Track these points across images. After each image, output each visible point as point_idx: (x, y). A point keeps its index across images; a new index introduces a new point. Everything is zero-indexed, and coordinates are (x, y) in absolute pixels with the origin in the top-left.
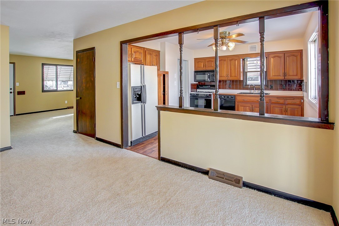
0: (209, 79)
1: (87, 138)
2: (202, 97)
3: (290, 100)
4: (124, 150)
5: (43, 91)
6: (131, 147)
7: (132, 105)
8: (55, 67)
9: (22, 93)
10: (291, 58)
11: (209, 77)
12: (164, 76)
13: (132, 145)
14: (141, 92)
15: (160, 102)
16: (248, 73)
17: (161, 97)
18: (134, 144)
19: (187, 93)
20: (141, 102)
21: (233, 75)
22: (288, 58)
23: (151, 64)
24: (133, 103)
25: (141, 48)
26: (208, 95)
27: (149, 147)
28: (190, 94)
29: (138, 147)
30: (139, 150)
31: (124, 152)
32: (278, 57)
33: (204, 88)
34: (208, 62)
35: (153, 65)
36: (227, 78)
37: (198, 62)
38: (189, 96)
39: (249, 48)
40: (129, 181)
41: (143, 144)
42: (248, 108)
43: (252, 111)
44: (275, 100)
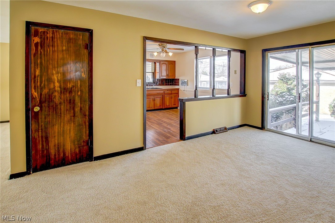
3: (173, 91)
10: (171, 65)
22: (169, 65)
32: (165, 64)
42: (151, 99)
43: (155, 100)
44: (166, 92)
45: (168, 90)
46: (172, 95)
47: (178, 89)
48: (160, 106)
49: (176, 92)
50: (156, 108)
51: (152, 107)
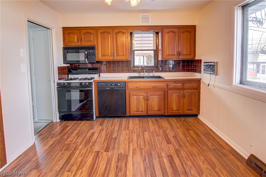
0: (86, 59)
2: (76, 88)
3: (188, 84)
10: (185, 34)
11: (87, 56)
16: (135, 52)
19: (52, 82)
21: (121, 53)
22: (182, 34)
26: (87, 84)
28: (58, 83)
32: (173, 32)
33: (79, 72)
34: (84, 34)
36: (112, 58)
37: (69, 34)
38: (56, 86)
39: (140, 19)
42: (142, 97)
43: (148, 100)
44: (172, 85)
45: (175, 81)
46: (185, 91)
47: (199, 81)
48: (159, 110)
49: (195, 85)
50: (150, 113)
51: (142, 111)
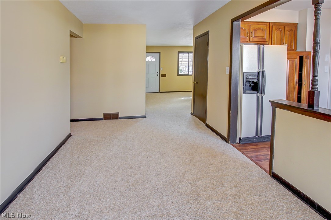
1: (199, 122)
4: (229, 146)
5: (178, 75)
6: (240, 145)
7: (244, 96)
8: (187, 54)
9: (164, 76)
12: (301, 58)
13: (241, 143)
14: (258, 80)
15: (291, 95)
17: (294, 88)
18: (244, 143)
20: (256, 92)
23: (281, 43)
24: (245, 93)
25: (265, 24)
27: (262, 152)
29: (248, 147)
30: (247, 151)
31: (229, 148)
35: (283, 44)
40: (217, 186)
41: (257, 145)
